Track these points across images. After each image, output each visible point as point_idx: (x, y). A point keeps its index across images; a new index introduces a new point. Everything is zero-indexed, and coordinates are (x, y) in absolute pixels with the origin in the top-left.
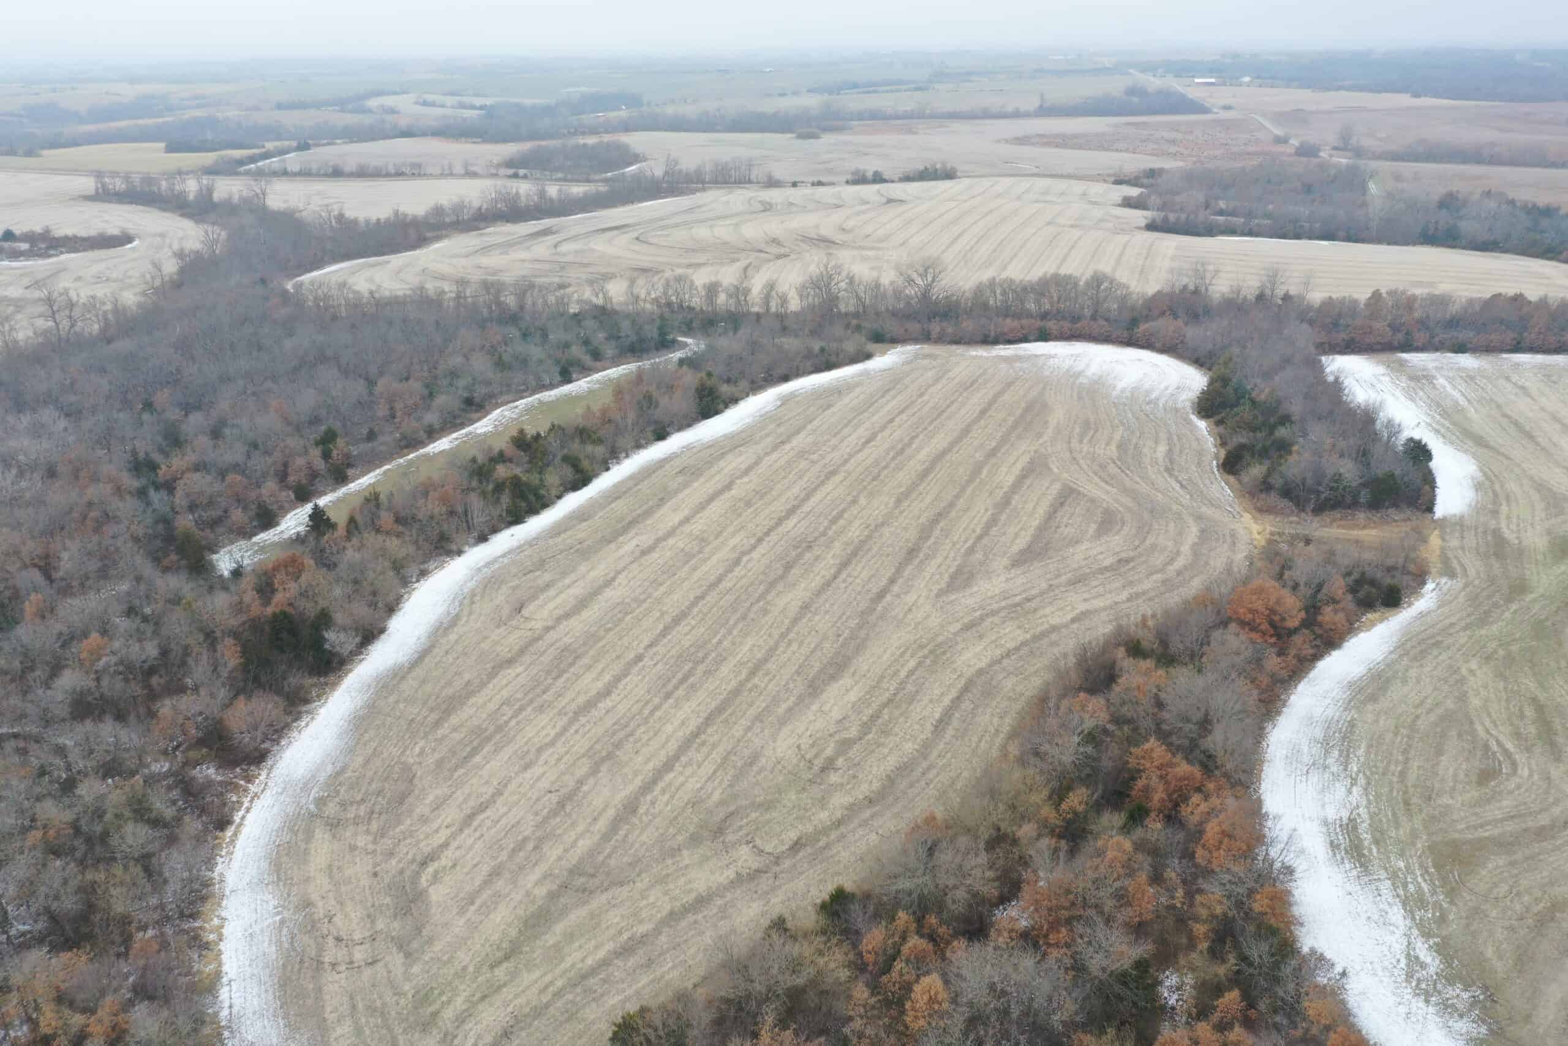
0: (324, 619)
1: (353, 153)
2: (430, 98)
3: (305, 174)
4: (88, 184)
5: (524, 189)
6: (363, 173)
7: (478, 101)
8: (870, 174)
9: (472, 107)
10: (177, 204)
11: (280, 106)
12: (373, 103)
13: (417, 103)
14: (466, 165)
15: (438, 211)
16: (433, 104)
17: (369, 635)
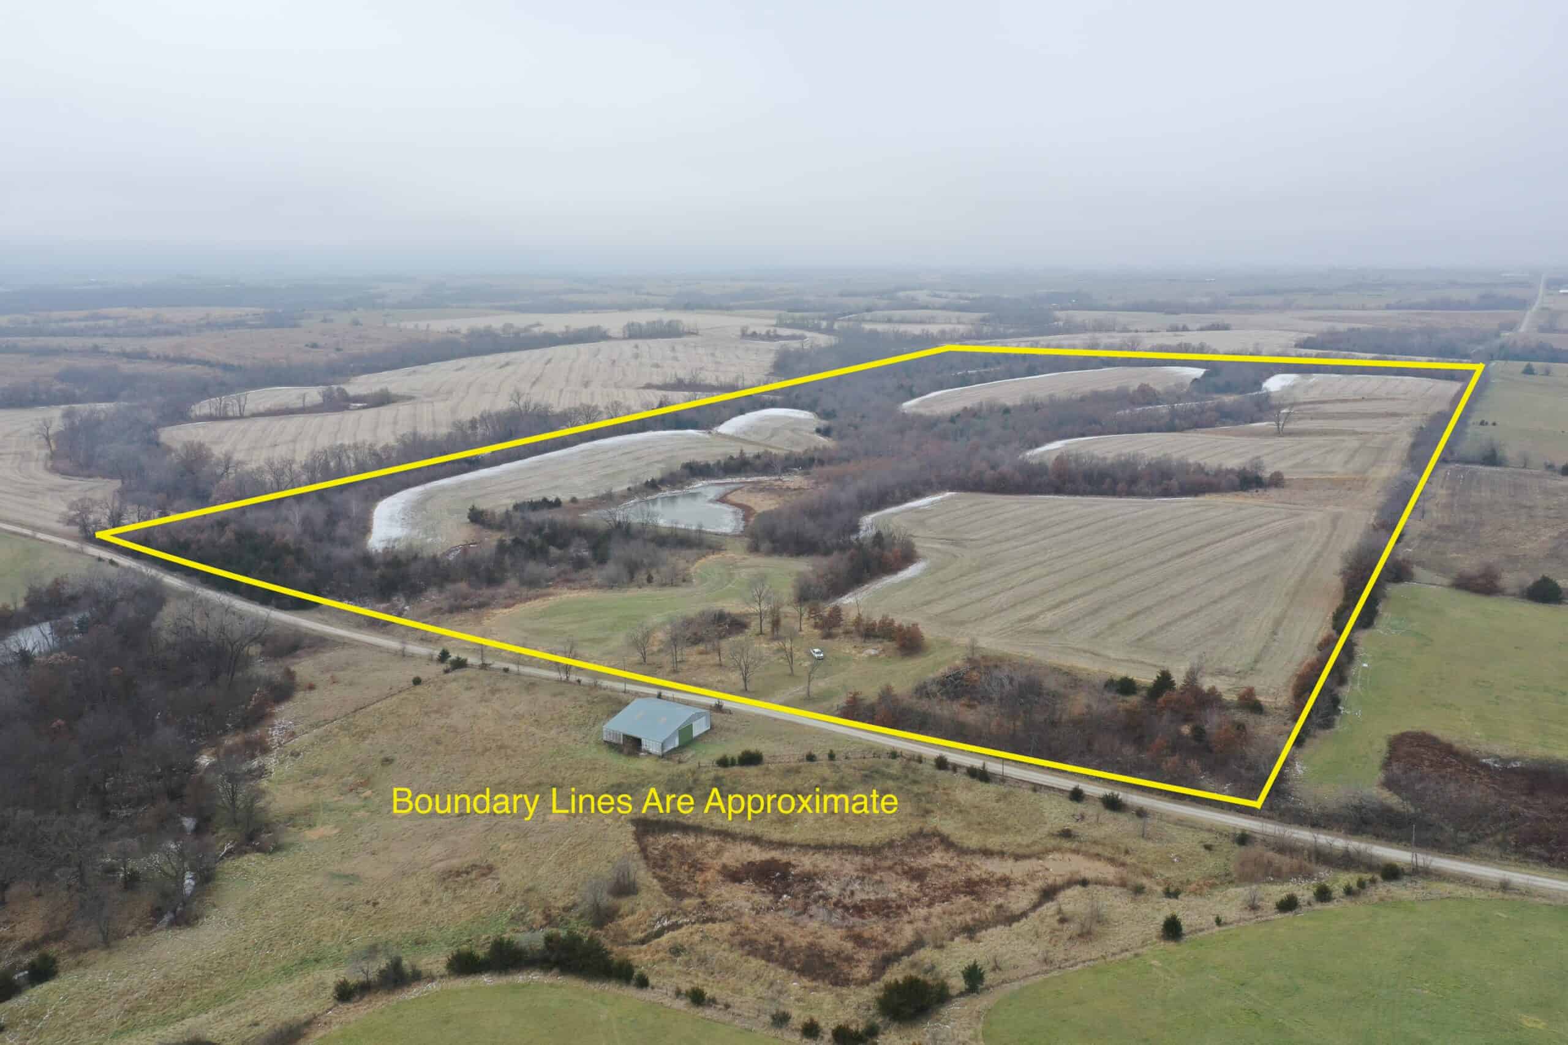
0: (912, 386)
1: (898, 314)
2: (938, 293)
3: (872, 321)
4: (774, 322)
5: (985, 329)
6: (902, 321)
7: (971, 296)
8: (1181, 326)
9: (967, 299)
10: (817, 329)
11: (842, 295)
12: (901, 294)
13: (928, 295)
14: (958, 318)
15: (943, 332)
16: (940, 296)
17: (921, 395)
